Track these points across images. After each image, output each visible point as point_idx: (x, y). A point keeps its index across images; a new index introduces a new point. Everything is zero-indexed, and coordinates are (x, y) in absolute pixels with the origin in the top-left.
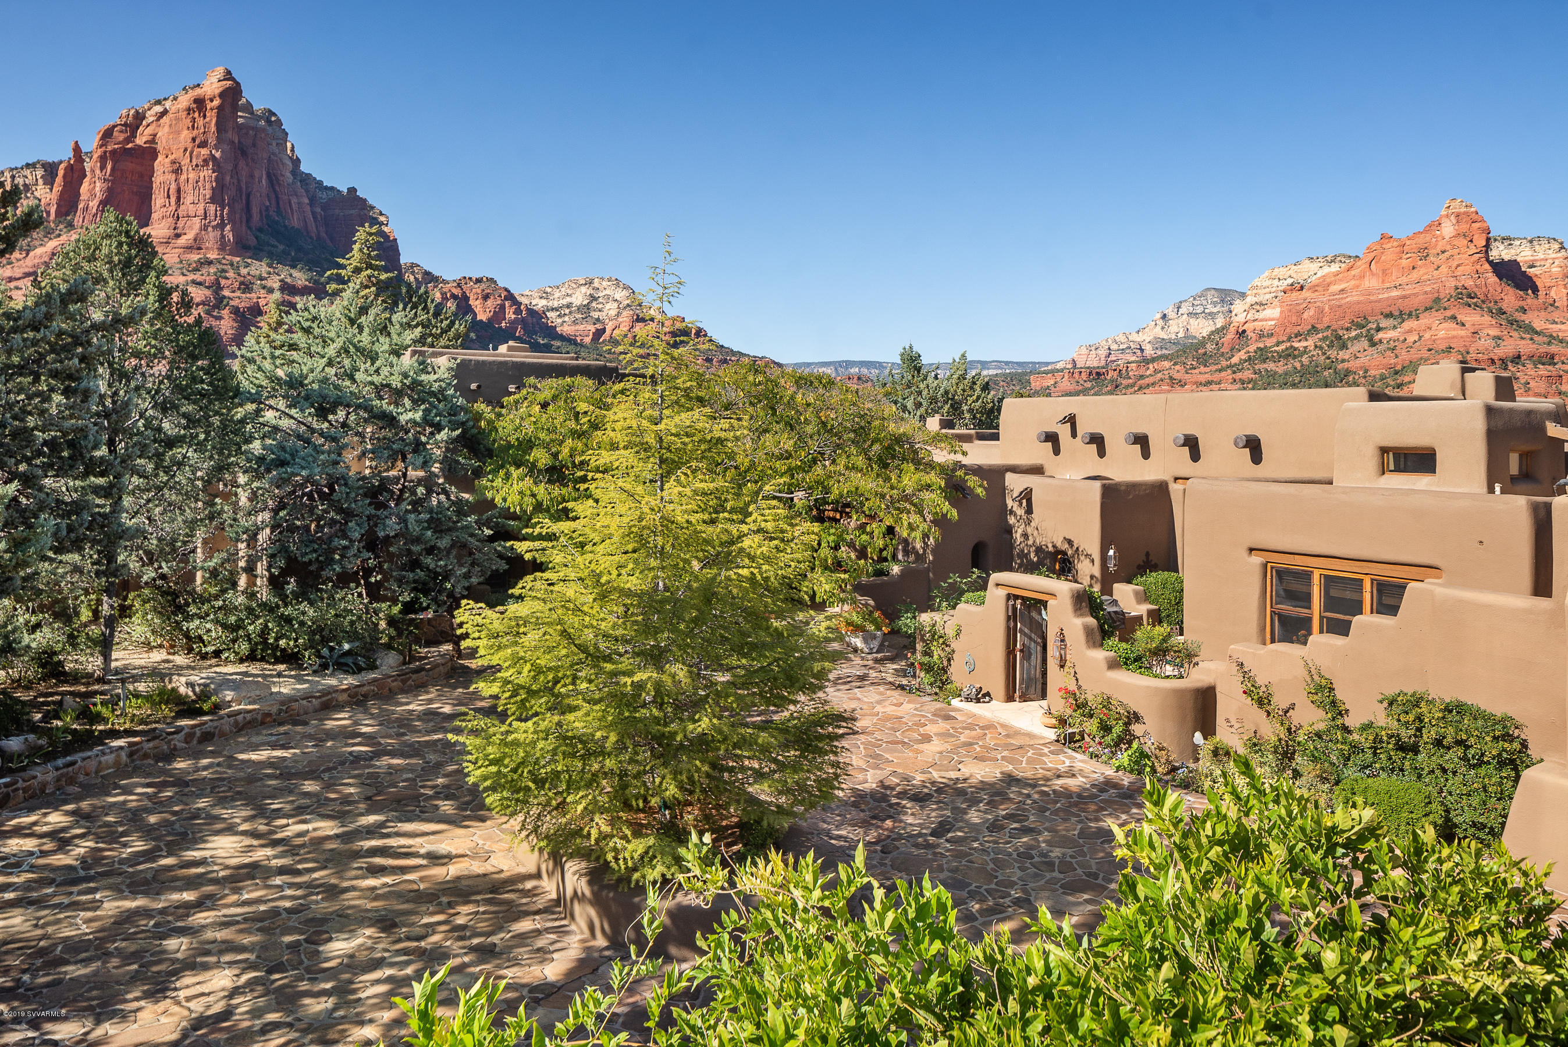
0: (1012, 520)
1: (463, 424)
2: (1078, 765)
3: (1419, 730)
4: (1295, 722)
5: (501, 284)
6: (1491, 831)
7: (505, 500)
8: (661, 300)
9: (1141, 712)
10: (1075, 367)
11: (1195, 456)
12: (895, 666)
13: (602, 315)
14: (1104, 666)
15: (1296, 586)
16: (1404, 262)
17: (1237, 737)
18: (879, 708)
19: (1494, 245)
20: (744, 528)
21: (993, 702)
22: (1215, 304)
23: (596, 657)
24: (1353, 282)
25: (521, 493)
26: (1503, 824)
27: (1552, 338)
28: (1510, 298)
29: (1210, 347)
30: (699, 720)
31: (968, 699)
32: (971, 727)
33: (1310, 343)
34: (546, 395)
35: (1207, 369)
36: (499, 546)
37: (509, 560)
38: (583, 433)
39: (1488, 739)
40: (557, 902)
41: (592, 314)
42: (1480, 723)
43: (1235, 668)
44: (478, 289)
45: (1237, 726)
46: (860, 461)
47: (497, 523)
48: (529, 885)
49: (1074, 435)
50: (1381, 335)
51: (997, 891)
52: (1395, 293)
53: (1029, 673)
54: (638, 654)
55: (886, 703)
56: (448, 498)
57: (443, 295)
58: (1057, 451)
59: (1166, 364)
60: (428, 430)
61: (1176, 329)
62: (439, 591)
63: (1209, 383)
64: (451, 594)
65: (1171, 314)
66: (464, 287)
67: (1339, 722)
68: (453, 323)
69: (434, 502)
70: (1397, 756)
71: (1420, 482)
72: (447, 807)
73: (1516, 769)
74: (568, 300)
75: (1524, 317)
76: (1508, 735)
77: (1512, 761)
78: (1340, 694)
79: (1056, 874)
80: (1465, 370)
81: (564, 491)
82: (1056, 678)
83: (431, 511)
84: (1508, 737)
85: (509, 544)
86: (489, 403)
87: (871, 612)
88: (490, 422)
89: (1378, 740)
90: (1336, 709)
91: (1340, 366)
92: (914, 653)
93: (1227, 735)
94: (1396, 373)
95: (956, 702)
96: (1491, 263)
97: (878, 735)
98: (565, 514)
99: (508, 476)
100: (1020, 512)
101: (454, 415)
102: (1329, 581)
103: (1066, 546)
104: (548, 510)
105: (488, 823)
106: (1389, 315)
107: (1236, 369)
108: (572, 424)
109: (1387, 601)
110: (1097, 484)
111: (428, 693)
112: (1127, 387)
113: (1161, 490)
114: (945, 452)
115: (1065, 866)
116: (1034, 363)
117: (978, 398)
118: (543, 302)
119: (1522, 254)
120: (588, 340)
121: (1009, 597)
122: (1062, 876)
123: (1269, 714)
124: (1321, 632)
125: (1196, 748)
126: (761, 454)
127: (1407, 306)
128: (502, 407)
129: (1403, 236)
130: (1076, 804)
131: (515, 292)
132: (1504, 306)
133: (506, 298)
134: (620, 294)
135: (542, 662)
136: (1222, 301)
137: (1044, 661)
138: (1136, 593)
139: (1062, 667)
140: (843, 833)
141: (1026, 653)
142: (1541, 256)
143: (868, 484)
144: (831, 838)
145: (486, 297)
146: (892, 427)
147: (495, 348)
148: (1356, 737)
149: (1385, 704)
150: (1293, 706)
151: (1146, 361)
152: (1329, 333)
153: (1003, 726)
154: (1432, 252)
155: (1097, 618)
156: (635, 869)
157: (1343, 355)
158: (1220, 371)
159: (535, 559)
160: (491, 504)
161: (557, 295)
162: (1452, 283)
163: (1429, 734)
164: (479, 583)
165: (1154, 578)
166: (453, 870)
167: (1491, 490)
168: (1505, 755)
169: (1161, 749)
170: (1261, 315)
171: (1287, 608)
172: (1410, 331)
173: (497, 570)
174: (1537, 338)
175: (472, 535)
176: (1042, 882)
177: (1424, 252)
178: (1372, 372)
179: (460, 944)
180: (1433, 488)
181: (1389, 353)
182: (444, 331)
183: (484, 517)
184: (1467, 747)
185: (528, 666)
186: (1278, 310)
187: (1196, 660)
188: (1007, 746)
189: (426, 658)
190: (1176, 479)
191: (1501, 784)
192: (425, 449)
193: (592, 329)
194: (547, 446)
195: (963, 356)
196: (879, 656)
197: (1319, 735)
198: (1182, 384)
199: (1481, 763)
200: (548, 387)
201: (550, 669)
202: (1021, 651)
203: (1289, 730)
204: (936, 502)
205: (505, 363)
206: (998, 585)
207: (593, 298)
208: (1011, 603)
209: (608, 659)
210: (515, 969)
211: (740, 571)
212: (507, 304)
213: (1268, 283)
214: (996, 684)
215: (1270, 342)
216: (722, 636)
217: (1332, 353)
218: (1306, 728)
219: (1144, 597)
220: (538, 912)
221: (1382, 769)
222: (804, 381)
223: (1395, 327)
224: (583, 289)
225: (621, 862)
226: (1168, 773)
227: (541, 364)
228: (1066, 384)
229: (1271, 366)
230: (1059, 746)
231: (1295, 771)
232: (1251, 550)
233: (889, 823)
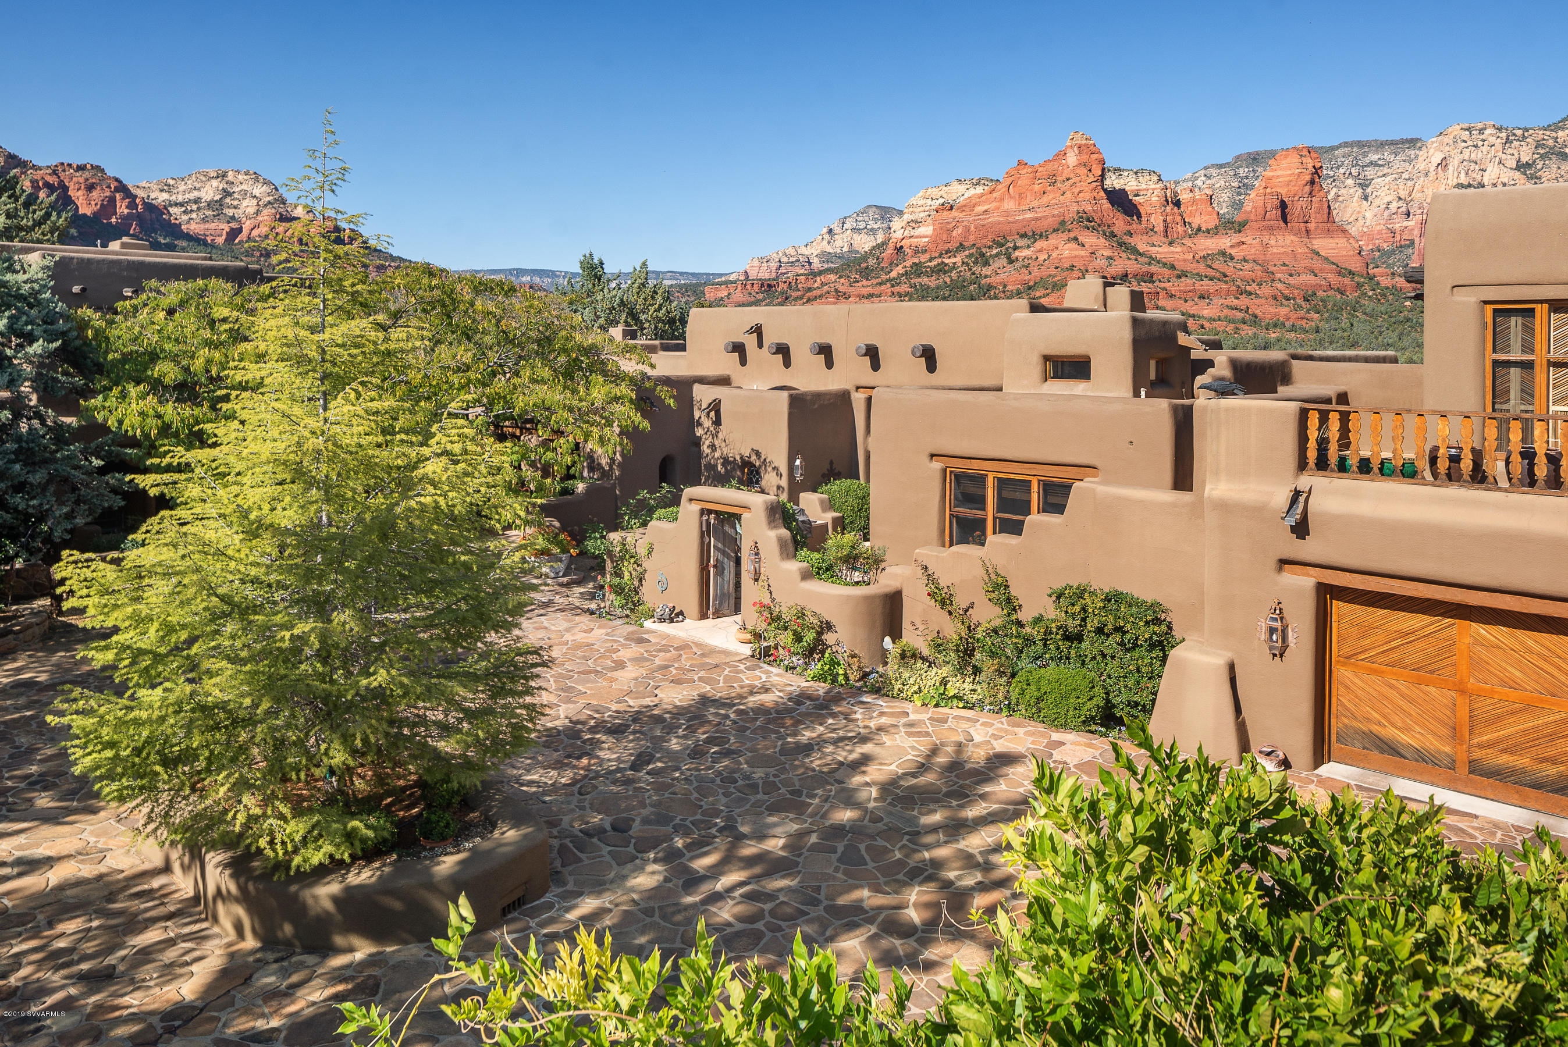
0: (699, 432)
1: (63, 334)
2: (775, 679)
3: (1084, 620)
4: (974, 621)
5: (110, 172)
6: (1144, 709)
7: (120, 422)
8: (322, 188)
9: (834, 621)
10: (747, 279)
11: (876, 366)
12: (582, 590)
13: (238, 213)
14: (798, 577)
15: (972, 489)
16: (1037, 187)
17: (922, 639)
18: (568, 637)
19: (1108, 174)
20: (426, 451)
21: (687, 621)
22: (876, 220)
23: (242, 610)
24: (994, 204)
25: (142, 414)
26: (1154, 701)
27: (1152, 260)
28: (1120, 223)
29: (871, 261)
30: (375, 673)
31: (662, 620)
32: (665, 649)
33: (958, 259)
34: (173, 299)
35: (869, 283)
36: (111, 479)
37: (125, 495)
38: (221, 343)
39: (1141, 624)
40: (196, 899)
41: (226, 211)
42: (1134, 609)
43: (920, 572)
44: (80, 177)
45: (922, 628)
46: (546, 373)
47: (110, 453)
48: (156, 883)
49: (760, 345)
50: (1017, 253)
51: (702, 821)
52: (1029, 215)
53: (722, 589)
54: (297, 602)
55: (576, 630)
56: (43, 423)
57: (34, 183)
58: (743, 362)
59: (832, 277)
60: (15, 341)
61: (840, 244)
62: (32, 537)
63: (870, 296)
64: (48, 539)
65: (837, 229)
66: (62, 175)
67: (1013, 618)
68: (48, 215)
69: (24, 427)
70: (1064, 645)
71: (1079, 387)
72: (44, 801)
73: (1163, 650)
74: (196, 194)
75: (1130, 240)
76: (1157, 619)
77: (1161, 643)
78: (1014, 591)
79: (760, 796)
80: (1107, 285)
81: (197, 411)
82: (751, 593)
83: (19, 439)
84: (1157, 621)
85: (128, 478)
86: (97, 309)
87: (557, 535)
88: (98, 332)
89: (1048, 632)
90: (1010, 605)
91: (983, 282)
92: (603, 575)
93: (913, 638)
94: (1030, 288)
95: (648, 624)
96: (1105, 190)
97: (568, 666)
98: (199, 439)
99: (124, 396)
100: (707, 423)
101: (52, 323)
102: (1001, 483)
103: (754, 457)
104: (176, 435)
105: (102, 814)
106: (1024, 236)
107: (894, 282)
108: (207, 334)
109: (1052, 500)
110: (785, 395)
111: (14, 660)
112: (796, 299)
113: (843, 398)
114: (633, 362)
115: (770, 787)
116: (708, 274)
117: (660, 308)
118: (165, 196)
119: (1128, 183)
120: (220, 240)
121: (702, 512)
122: (766, 797)
123: (950, 613)
124: (994, 533)
125: (884, 652)
126: (435, 366)
127: (1039, 227)
128: (116, 313)
129: (1036, 164)
130: (775, 719)
131: (129, 183)
132: (1116, 230)
133: (117, 190)
134: (259, 190)
135: (173, 619)
136: (882, 218)
137: (738, 574)
138: (822, 502)
139: (756, 580)
140: (535, 777)
141: (719, 568)
142: (1144, 186)
143: (556, 396)
144: (522, 785)
145: (90, 188)
146: (578, 337)
147: (104, 245)
148: (1028, 630)
149: (1054, 598)
150: (972, 606)
151: (814, 274)
152: (974, 251)
153: (698, 645)
154: (1059, 178)
155: (789, 528)
156: (296, 851)
157: (986, 271)
158: (881, 284)
159: (163, 495)
160: (104, 429)
161: (182, 188)
162: (1074, 208)
163: (1092, 623)
164: (86, 524)
165: (838, 486)
166: (54, 876)
167: (1136, 394)
168: (1155, 638)
169: (853, 656)
170: (917, 232)
171: (963, 511)
172: (1041, 250)
173: (110, 507)
174: (1141, 259)
175: (77, 467)
176: (748, 806)
177: (1052, 179)
178: (1010, 288)
179: (63, 972)
180: (1089, 393)
181: (1024, 270)
182: (39, 223)
183: (93, 445)
184: (1124, 633)
185: (156, 625)
186: (931, 228)
187: (882, 565)
188: (703, 666)
189: (15, 617)
190: (858, 388)
191: (1151, 664)
192: (11, 364)
193: (226, 228)
194: (174, 358)
195: (644, 264)
196: (565, 580)
197: (995, 631)
198: (847, 297)
199: (1135, 646)
200: (174, 291)
201: (184, 627)
202: (715, 566)
203: (969, 627)
204: (626, 413)
205: (119, 262)
206: (691, 500)
207: (227, 193)
208: (705, 518)
209: (256, 609)
210: (138, 994)
211: (422, 499)
212: (118, 196)
213: (920, 203)
214: (690, 602)
215: (924, 258)
216: (400, 574)
217: (977, 269)
218: (985, 625)
219: (829, 505)
220: (170, 916)
221: (1052, 658)
222: (482, 286)
223: (1029, 247)
224: (215, 183)
225: (279, 847)
226: (859, 680)
227: (165, 264)
228: (739, 296)
229: (924, 280)
230: (755, 661)
231: (974, 666)
232: (932, 456)
233: (585, 761)
